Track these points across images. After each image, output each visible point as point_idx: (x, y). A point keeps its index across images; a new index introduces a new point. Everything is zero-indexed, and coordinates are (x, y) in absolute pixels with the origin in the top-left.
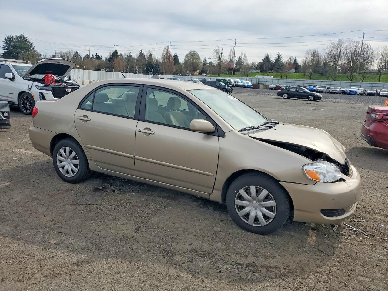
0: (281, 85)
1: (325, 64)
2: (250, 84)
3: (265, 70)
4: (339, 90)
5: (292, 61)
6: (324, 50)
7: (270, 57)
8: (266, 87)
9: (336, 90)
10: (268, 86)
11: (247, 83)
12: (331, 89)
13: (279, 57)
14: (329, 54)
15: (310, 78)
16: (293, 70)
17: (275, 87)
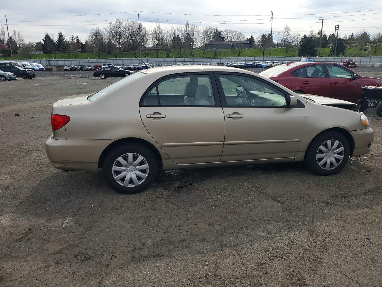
0: (76, 66)
1: (110, 42)
2: (41, 66)
3: (50, 51)
4: (132, 66)
5: (75, 41)
6: (105, 29)
7: (50, 36)
8: (59, 69)
9: (130, 67)
10: (61, 68)
11: (38, 66)
12: (125, 66)
13: (61, 36)
14: (110, 33)
15: (99, 57)
16: (80, 50)
17: (70, 69)
